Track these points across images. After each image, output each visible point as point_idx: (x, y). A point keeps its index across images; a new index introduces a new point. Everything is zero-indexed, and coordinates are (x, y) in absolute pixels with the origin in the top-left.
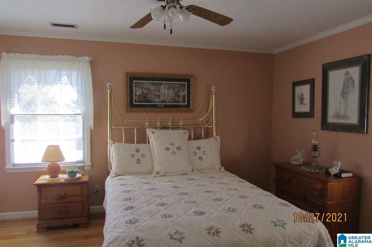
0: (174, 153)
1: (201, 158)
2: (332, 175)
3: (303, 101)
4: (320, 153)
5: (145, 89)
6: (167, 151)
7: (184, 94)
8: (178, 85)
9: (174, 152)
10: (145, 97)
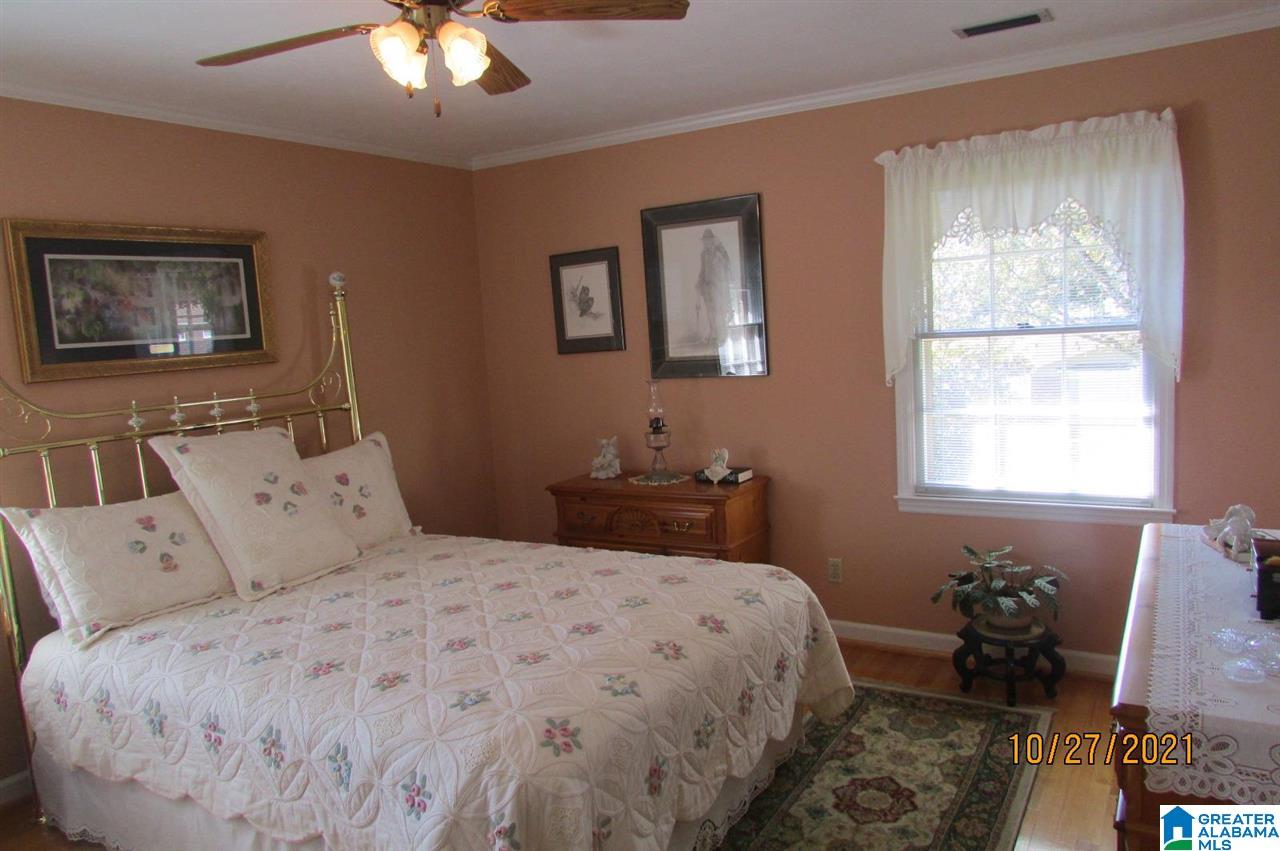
0: (291, 509)
1: (359, 511)
2: (715, 482)
3: (590, 307)
4: (669, 436)
5: (93, 288)
6: (264, 505)
7: (236, 301)
8: (215, 268)
9: (289, 503)
10: (99, 318)
